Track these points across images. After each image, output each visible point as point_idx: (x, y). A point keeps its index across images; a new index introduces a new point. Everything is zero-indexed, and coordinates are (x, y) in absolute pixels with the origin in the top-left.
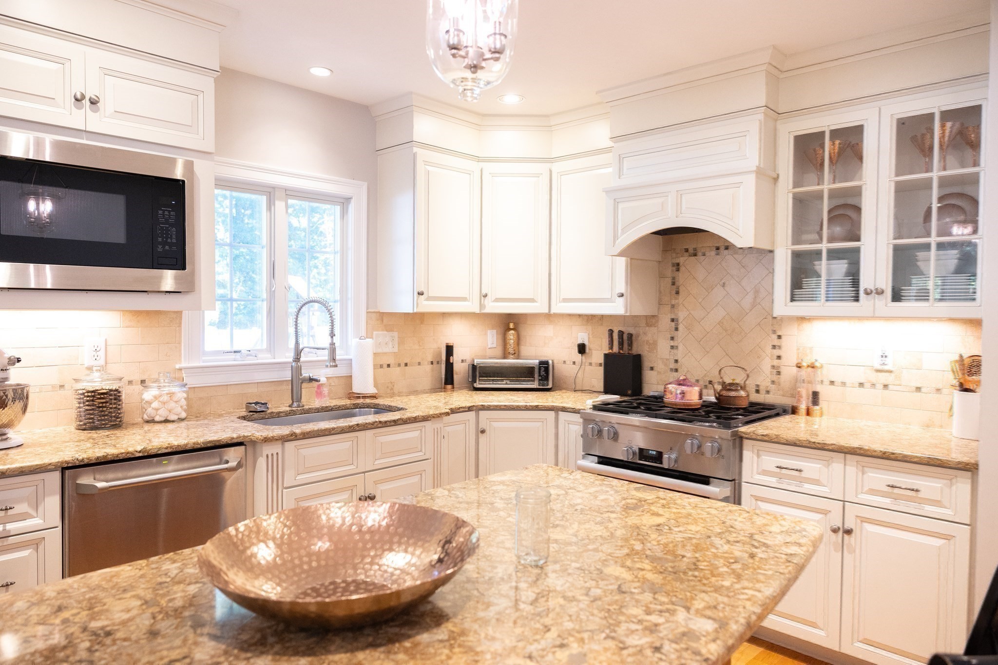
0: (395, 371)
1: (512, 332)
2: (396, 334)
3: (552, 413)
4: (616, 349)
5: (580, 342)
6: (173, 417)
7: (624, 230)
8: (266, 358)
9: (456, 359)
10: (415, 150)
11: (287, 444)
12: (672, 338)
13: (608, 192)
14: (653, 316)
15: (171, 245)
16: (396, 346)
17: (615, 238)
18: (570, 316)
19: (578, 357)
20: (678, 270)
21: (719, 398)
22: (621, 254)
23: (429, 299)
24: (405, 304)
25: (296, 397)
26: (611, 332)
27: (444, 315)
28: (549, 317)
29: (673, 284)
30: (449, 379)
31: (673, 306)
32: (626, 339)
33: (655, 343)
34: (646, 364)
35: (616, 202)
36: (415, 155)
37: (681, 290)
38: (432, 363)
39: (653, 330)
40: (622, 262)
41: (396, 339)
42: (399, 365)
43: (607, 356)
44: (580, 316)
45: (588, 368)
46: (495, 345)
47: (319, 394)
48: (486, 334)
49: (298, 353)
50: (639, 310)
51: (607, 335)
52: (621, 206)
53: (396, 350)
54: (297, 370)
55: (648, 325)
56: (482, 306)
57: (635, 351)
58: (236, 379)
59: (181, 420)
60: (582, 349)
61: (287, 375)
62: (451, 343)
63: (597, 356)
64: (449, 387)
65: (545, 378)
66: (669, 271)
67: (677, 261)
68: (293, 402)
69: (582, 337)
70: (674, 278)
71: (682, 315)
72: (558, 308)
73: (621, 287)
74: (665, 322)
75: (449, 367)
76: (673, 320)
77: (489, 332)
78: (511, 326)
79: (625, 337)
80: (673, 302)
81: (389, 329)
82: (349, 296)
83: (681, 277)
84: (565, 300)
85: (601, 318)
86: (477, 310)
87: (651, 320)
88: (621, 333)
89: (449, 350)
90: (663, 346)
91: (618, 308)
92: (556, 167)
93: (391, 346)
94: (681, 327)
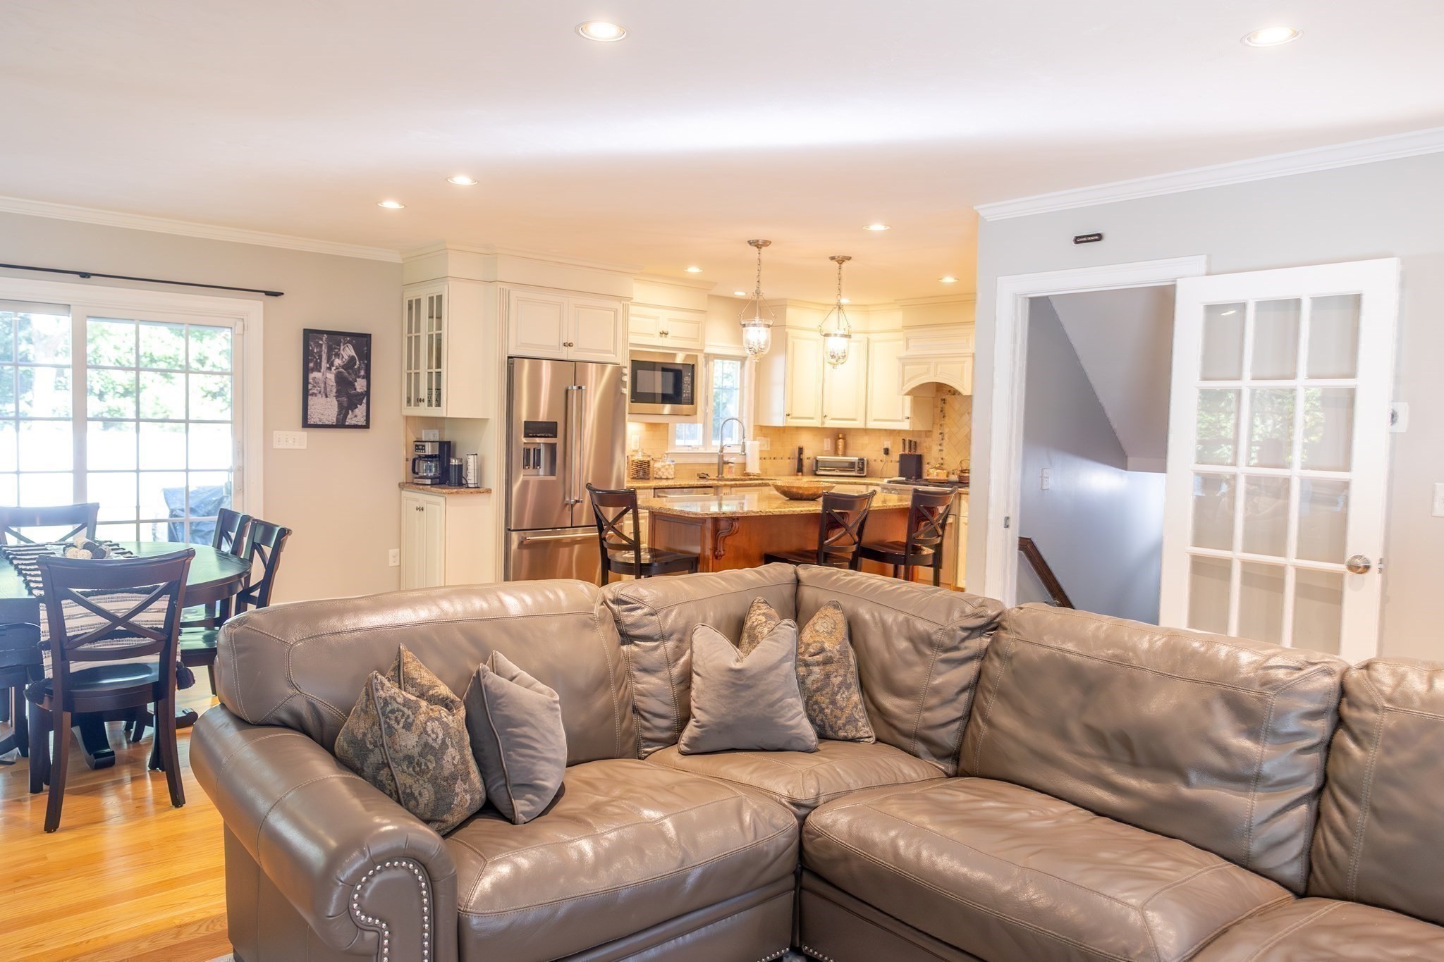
0: (768, 461)
1: (841, 440)
2: (769, 439)
3: (865, 486)
4: (907, 452)
5: (886, 447)
6: (670, 477)
7: (910, 380)
8: (702, 450)
9: (805, 456)
10: (787, 330)
11: (733, 489)
12: (940, 445)
13: (900, 359)
14: (930, 431)
15: (688, 393)
16: (769, 446)
17: (903, 385)
18: (880, 430)
19: (883, 456)
20: (944, 403)
21: (960, 477)
22: (907, 394)
23: (792, 418)
24: (778, 421)
25: (720, 472)
26: (904, 440)
27: (798, 428)
28: (866, 431)
29: (942, 411)
30: (800, 469)
31: (941, 425)
32: (913, 445)
33: (930, 448)
34: (925, 460)
35: (904, 365)
36: (787, 333)
37: (946, 415)
38: (789, 458)
39: (930, 439)
40: (908, 399)
41: (769, 443)
42: (770, 458)
43: (902, 456)
44: (886, 430)
45: (890, 464)
46: (829, 449)
47: (730, 472)
48: (823, 442)
49: (722, 449)
50: (919, 427)
51: (901, 442)
52: (907, 367)
53: (769, 449)
54: (721, 457)
55: (927, 436)
56: (823, 423)
57: (918, 452)
58: (691, 460)
59: (672, 479)
60: (887, 451)
61: (715, 460)
62: (801, 445)
63: (895, 456)
64: (800, 474)
65: (861, 469)
66: (940, 404)
67: (944, 397)
68: (719, 474)
69: (887, 444)
70: (942, 408)
71: (946, 430)
72: (872, 425)
73: (908, 413)
74: (936, 435)
75: (800, 461)
76: (941, 433)
77: (825, 440)
78: (841, 436)
79: (913, 444)
80: (942, 422)
81: (765, 436)
82: (744, 415)
83: (947, 407)
84: (875, 420)
85: (899, 432)
86: (819, 425)
87: (928, 433)
88: (910, 441)
89: (801, 450)
90: (936, 448)
91: (906, 426)
92: (872, 337)
93: (766, 446)
94: (946, 437)
